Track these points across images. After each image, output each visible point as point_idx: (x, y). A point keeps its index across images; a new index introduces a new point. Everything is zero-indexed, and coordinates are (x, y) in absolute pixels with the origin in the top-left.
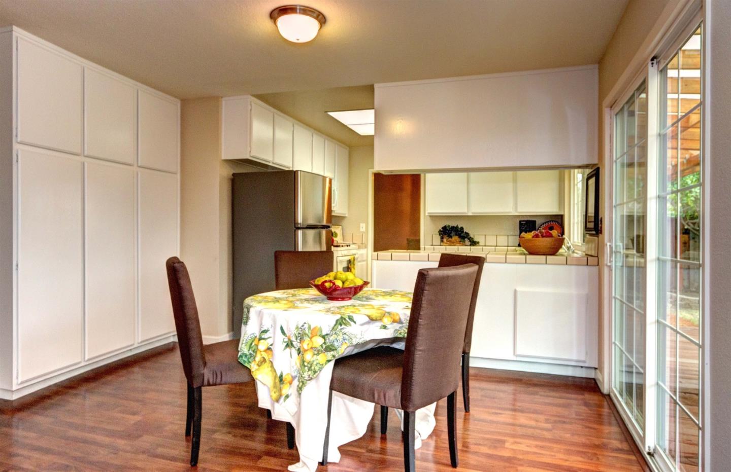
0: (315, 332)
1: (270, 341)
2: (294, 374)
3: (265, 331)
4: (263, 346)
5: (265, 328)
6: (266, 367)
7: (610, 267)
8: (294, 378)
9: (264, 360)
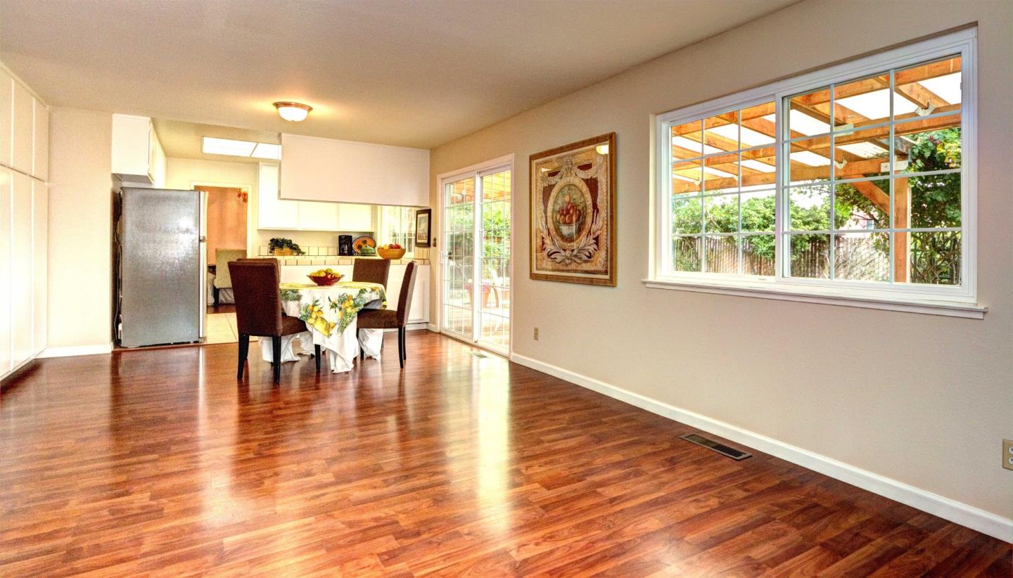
0: (349, 298)
1: (320, 306)
2: (336, 322)
3: (317, 301)
4: (316, 309)
5: (317, 299)
6: (319, 321)
7: (442, 265)
8: (335, 324)
9: (317, 318)
